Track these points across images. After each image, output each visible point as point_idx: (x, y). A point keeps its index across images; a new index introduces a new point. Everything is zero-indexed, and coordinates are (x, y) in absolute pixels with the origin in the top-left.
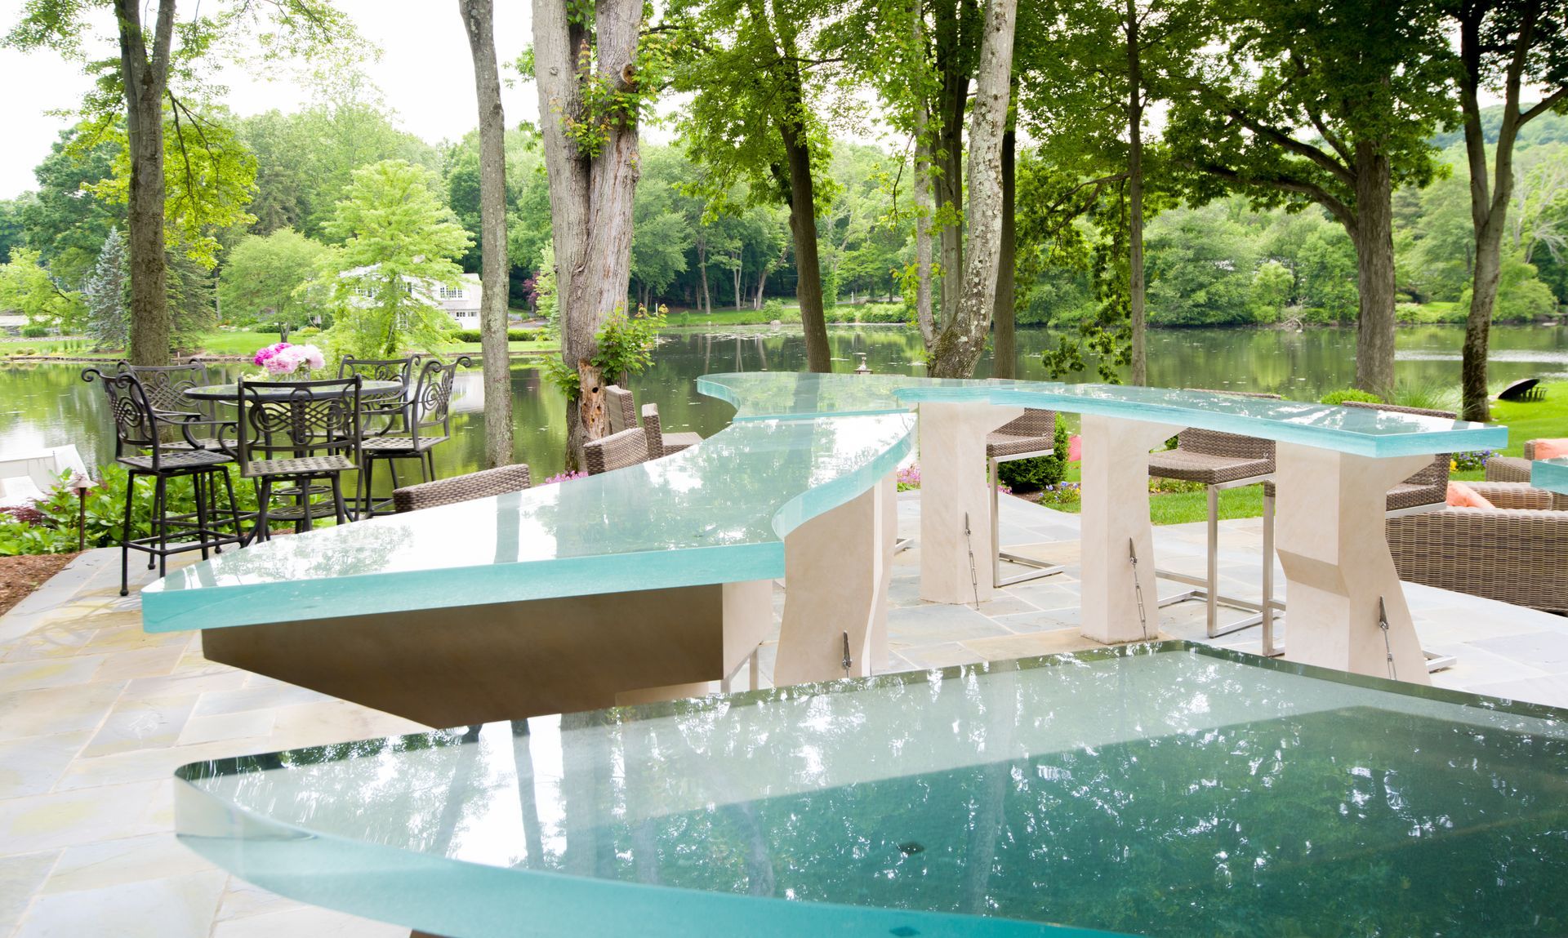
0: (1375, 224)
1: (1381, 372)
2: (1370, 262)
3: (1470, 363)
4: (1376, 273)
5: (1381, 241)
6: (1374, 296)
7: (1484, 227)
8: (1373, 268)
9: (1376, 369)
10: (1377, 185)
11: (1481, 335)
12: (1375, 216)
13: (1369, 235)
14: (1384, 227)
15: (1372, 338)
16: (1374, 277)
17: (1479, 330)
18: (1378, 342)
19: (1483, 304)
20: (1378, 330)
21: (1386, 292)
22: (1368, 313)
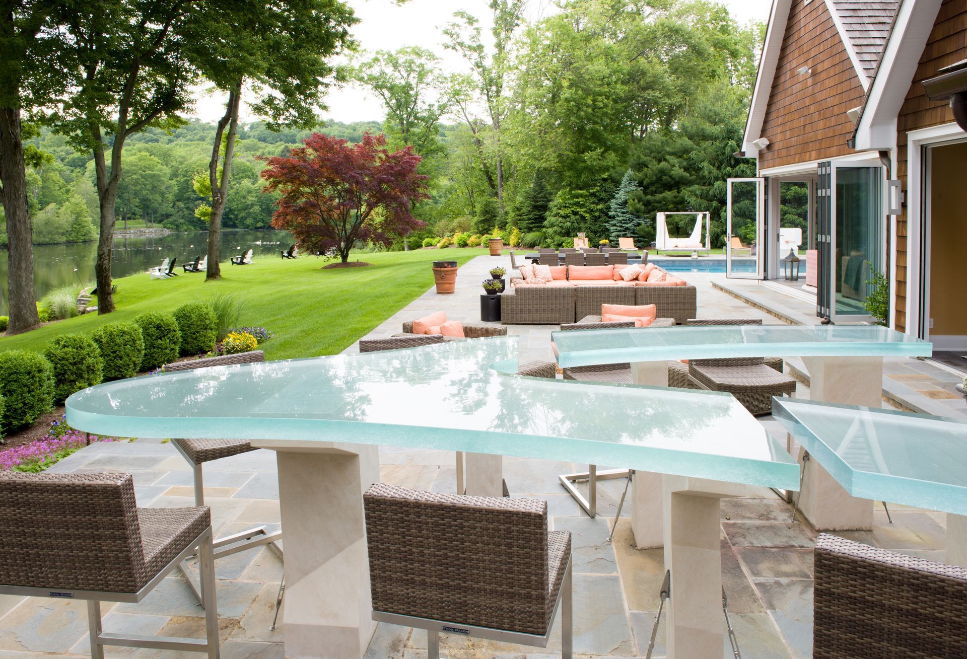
0: (17, 189)
1: (27, 285)
2: (15, 214)
3: (102, 275)
4: (19, 221)
5: (22, 200)
6: (19, 236)
7: (105, 193)
8: (17, 218)
9: (24, 283)
10: (16, 164)
11: (107, 258)
12: (17, 184)
13: (13, 197)
14: (22, 191)
15: (19, 263)
16: (18, 224)
17: (106, 254)
18: (24, 266)
19: (107, 239)
20: (23, 258)
21: (26, 233)
22: (16, 247)
